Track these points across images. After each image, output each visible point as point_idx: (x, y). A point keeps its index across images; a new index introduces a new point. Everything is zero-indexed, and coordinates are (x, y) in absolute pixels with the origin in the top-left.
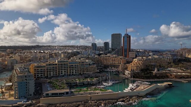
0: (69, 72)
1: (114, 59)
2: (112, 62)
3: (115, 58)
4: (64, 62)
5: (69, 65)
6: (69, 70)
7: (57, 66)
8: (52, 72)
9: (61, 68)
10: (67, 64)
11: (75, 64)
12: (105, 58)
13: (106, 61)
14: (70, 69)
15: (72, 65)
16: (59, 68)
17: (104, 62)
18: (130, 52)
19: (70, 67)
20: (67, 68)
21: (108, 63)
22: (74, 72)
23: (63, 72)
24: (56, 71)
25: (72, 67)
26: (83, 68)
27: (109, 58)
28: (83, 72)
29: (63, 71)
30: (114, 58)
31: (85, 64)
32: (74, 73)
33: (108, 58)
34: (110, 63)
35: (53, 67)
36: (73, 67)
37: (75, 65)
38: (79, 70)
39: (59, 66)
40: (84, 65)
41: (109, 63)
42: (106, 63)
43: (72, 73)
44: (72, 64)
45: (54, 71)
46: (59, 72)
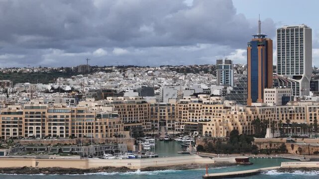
0: (47, 130)
1: (209, 109)
2: (204, 116)
3: (213, 106)
4: (38, 107)
5: (47, 115)
6: (47, 126)
7: (23, 116)
8: (11, 129)
9: (30, 120)
10: (44, 113)
11: (62, 114)
12: (188, 107)
13: (191, 116)
14: (49, 124)
15: (55, 116)
16: (26, 120)
17: (188, 116)
18: (266, 90)
19: (50, 120)
20: (44, 120)
21: (196, 121)
22: (58, 130)
23: (35, 130)
24: (21, 126)
25: (54, 120)
26: (80, 124)
27: (199, 104)
28: (80, 131)
29: (34, 127)
30: (209, 106)
31: (85, 114)
32: (58, 134)
33: (196, 107)
34: (201, 119)
35: (15, 118)
36: (56, 120)
37: (62, 116)
38: (70, 126)
39: (26, 117)
40: (83, 116)
41: (198, 120)
42: (191, 119)
43: (52, 134)
44: (55, 114)
45: (16, 126)
46: (26, 128)
